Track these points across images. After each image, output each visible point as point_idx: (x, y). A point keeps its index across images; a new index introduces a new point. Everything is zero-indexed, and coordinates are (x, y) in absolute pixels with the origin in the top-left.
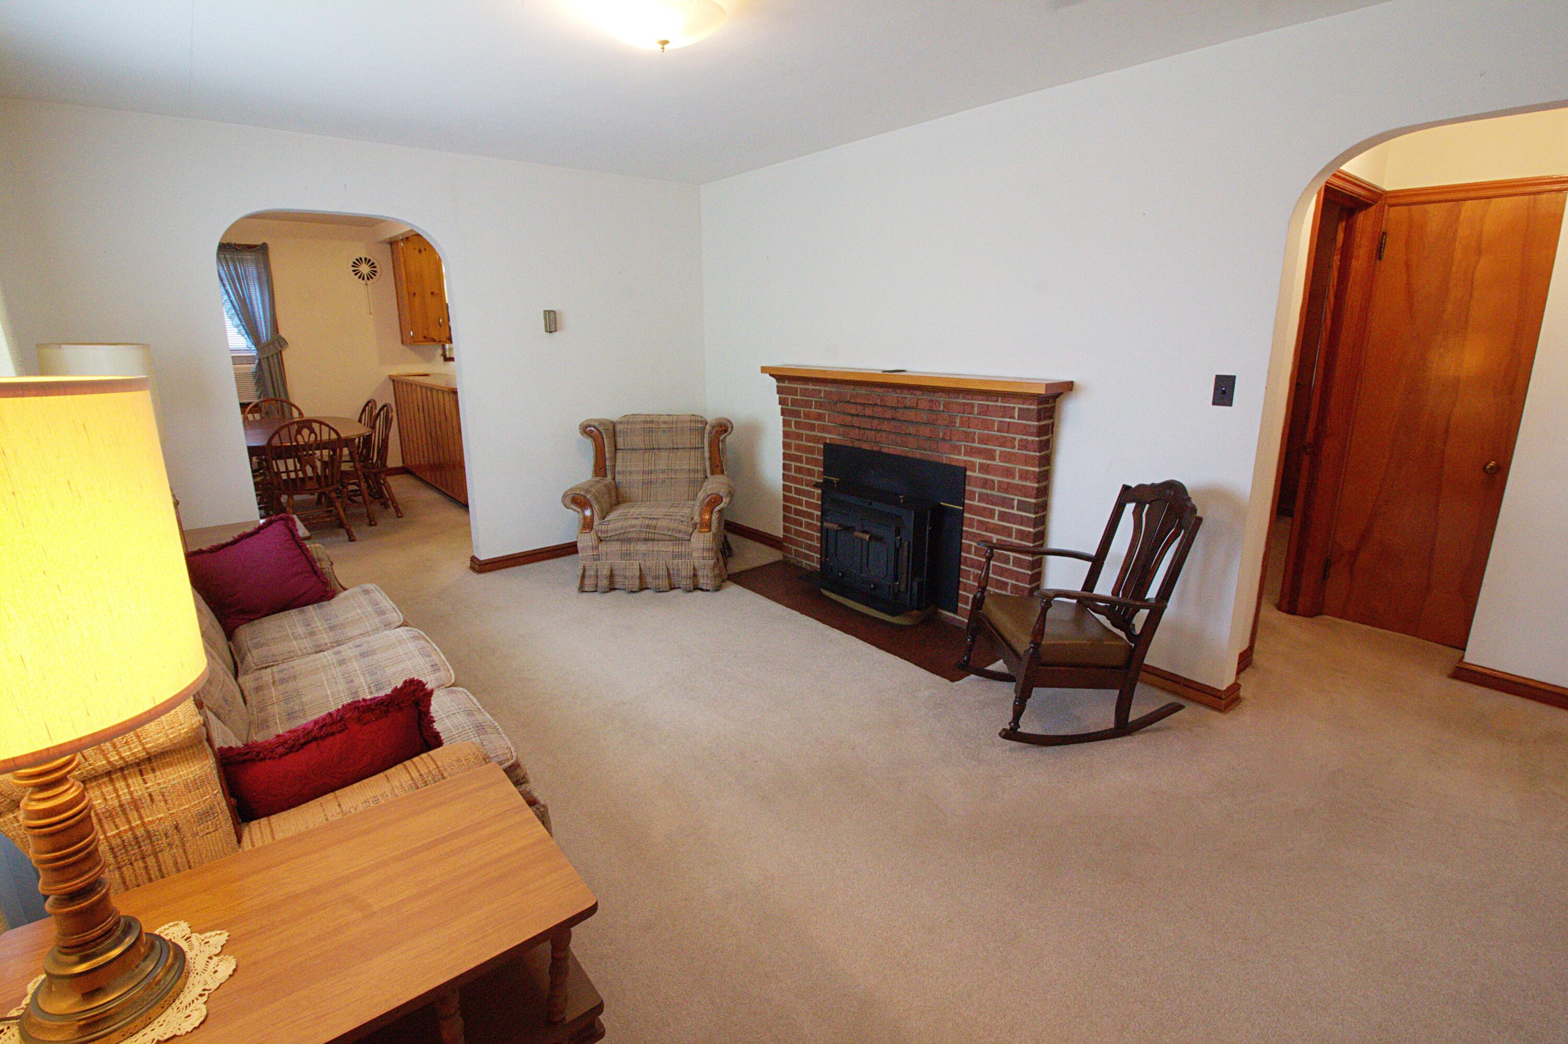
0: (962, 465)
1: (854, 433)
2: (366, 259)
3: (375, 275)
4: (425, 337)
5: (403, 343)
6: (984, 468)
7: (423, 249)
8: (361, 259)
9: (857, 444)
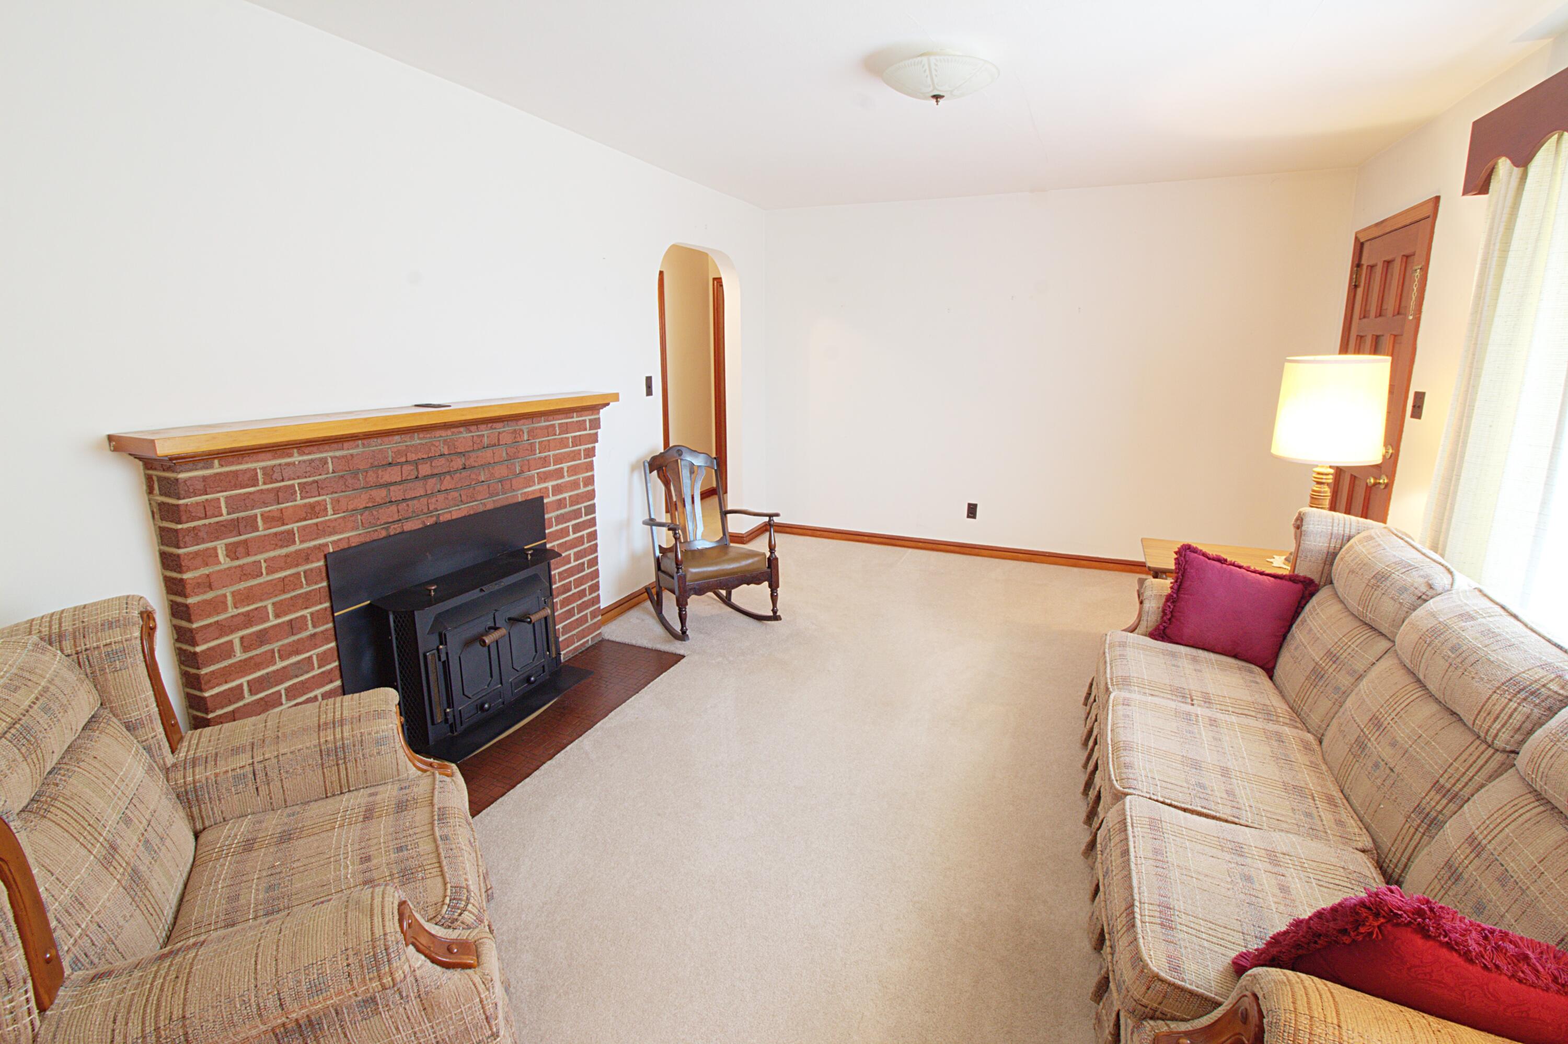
0: (538, 495)
1: (391, 513)
6: (557, 490)
9: (394, 529)
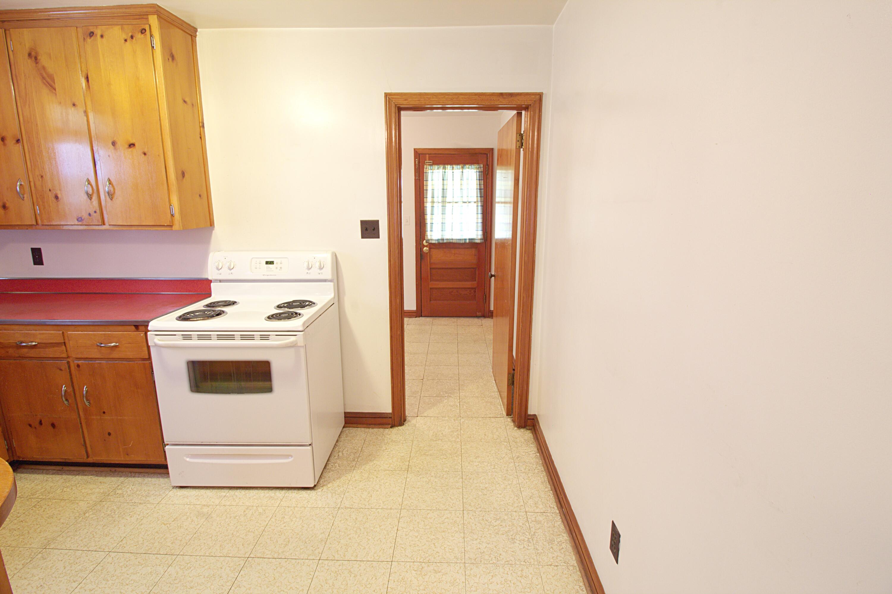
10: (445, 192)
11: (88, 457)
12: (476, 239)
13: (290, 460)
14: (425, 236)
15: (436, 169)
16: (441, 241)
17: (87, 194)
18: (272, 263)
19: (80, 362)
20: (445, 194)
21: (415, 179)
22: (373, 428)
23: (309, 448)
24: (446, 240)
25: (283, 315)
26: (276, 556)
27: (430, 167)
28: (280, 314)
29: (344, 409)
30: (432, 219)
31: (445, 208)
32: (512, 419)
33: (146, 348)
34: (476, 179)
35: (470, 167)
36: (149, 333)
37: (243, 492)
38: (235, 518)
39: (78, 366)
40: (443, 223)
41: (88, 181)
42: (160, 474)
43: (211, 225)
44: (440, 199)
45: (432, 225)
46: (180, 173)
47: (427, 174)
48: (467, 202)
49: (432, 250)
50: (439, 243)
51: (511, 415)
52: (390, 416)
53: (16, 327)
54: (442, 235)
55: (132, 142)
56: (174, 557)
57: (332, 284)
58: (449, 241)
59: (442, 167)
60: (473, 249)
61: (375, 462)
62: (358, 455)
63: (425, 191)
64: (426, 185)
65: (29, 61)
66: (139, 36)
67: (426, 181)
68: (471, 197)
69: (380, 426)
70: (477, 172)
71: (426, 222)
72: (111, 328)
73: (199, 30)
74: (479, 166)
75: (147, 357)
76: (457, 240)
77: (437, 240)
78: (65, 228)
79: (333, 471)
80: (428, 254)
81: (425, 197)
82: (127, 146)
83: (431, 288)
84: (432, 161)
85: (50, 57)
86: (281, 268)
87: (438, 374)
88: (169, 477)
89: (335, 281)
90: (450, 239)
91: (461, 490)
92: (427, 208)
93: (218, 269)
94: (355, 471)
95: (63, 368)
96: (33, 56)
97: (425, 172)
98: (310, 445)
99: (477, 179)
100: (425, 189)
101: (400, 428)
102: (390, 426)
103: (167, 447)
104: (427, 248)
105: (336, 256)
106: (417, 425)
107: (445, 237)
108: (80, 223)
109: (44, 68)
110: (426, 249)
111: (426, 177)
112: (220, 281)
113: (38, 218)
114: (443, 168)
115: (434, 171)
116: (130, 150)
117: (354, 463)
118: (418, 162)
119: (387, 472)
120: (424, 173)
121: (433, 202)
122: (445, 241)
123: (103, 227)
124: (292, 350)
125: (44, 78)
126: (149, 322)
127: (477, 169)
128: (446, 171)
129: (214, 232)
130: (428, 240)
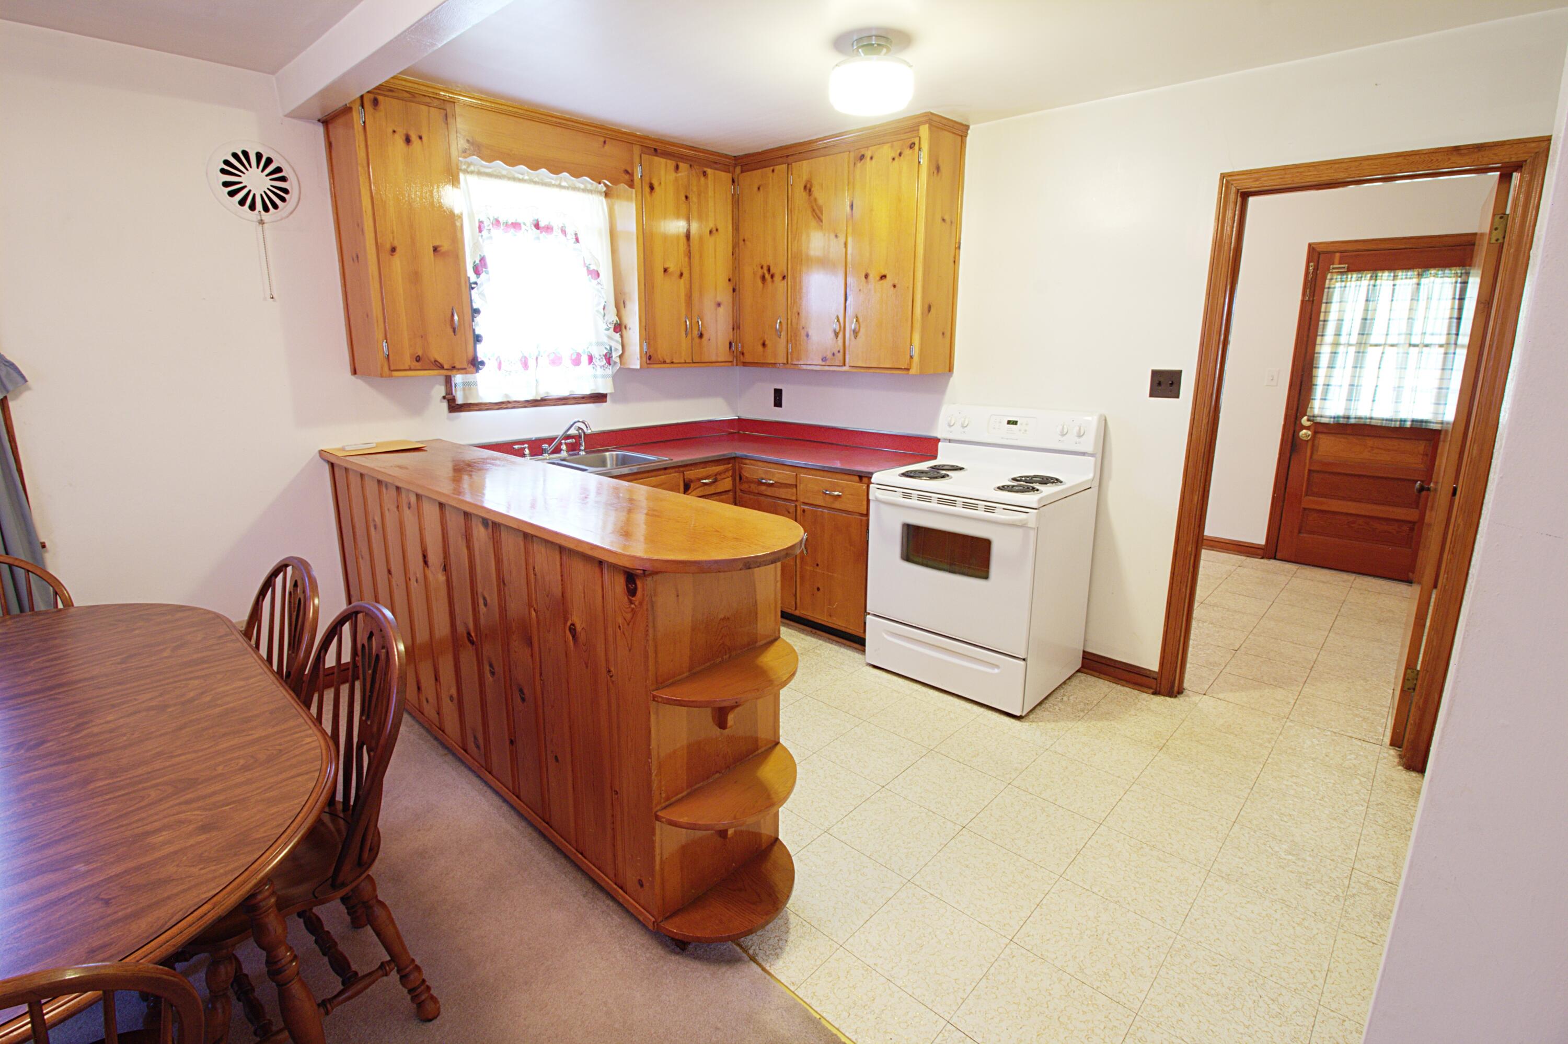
2: (259, 156)
3: (283, 199)
4: (418, 359)
5: (355, 372)
7: (414, 138)
8: (245, 153)
10: (1368, 325)
11: (796, 609)
12: (1430, 422)
13: (996, 671)
14: (1307, 408)
15: (1353, 279)
16: (1342, 421)
17: (835, 331)
18: (1015, 423)
19: (806, 507)
20: (1367, 329)
21: (1303, 302)
22: (1123, 686)
23: (1022, 663)
24: (1355, 418)
25: (1017, 488)
26: (961, 760)
27: (1339, 277)
28: (1013, 486)
29: (1084, 646)
30: (1330, 376)
31: (1363, 357)
32: (1399, 753)
33: (865, 503)
34: (1451, 296)
35: (1440, 272)
36: (871, 485)
37: (936, 693)
38: (925, 712)
39: (804, 511)
40: (1353, 385)
41: (838, 317)
42: (855, 648)
43: (950, 371)
44: (1354, 339)
45: (1327, 389)
46: (926, 306)
47: (1331, 290)
48: (1420, 346)
49: (1319, 436)
50: (1338, 425)
51: (1399, 747)
52: (1156, 676)
53: (760, 463)
54: (1346, 409)
55: (884, 273)
56: (861, 721)
57: (1092, 459)
58: (1362, 422)
59: (1369, 276)
60: (1421, 442)
61: (1112, 723)
62: (1090, 707)
63: (1321, 323)
64: (1325, 312)
65: (804, 194)
66: (907, 152)
67: (1327, 303)
68: (1432, 334)
69: (1136, 687)
70: (1456, 282)
71: (1314, 382)
72: (838, 476)
73: (971, 127)
74: (1463, 271)
75: (865, 512)
76: (1383, 420)
77: (1334, 418)
78: (804, 367)
79: (1049, 711)
80: (1310, 444)
81: (1319, 333)
82: (878, 278)
83: (1305, 509)
84: (1346, 266)
85: (822, 188)
86: (1026, 431)
87: (1272, 650)
88: (865, 654)
89: (1099, 456)
90: (1366, 418)
91: (1243, 801)
92: (1321, 355)
93: (950, 426)
94: (1080, 722)
95: (791, 511)
96: (808, 189)
97: (1327, 286)
98: (1024, 660)
99: (1454, 298)
100: (1322, 318)
101: (1168, 699)
102: (1152, 691)
103: (868, 616)
104: (1309, 433)
105: (1106, 420)
106: (1199, 705)
107: (1352, 414)
108: (823, 363)
109: (815, 200)
110: (1305, 434)
111: (1328, 296)
112: (950, 441)
113: (789, 356)
114: (1371, 276)
115: (1348, 284)
116: (882, 282)
117: (1082, 714)
118: (1314, 269)
119: (1128, 740)
120: (1324, 288)
121: (1336, 344)
122: (1352, 421)
123: (844, 369)
124: (1020, 531)
125: (814, 210)
126: (872, 474)
127: (1457, 277)
128: (1378, 282)
129: (952, 379)
130: (1314, 416)
